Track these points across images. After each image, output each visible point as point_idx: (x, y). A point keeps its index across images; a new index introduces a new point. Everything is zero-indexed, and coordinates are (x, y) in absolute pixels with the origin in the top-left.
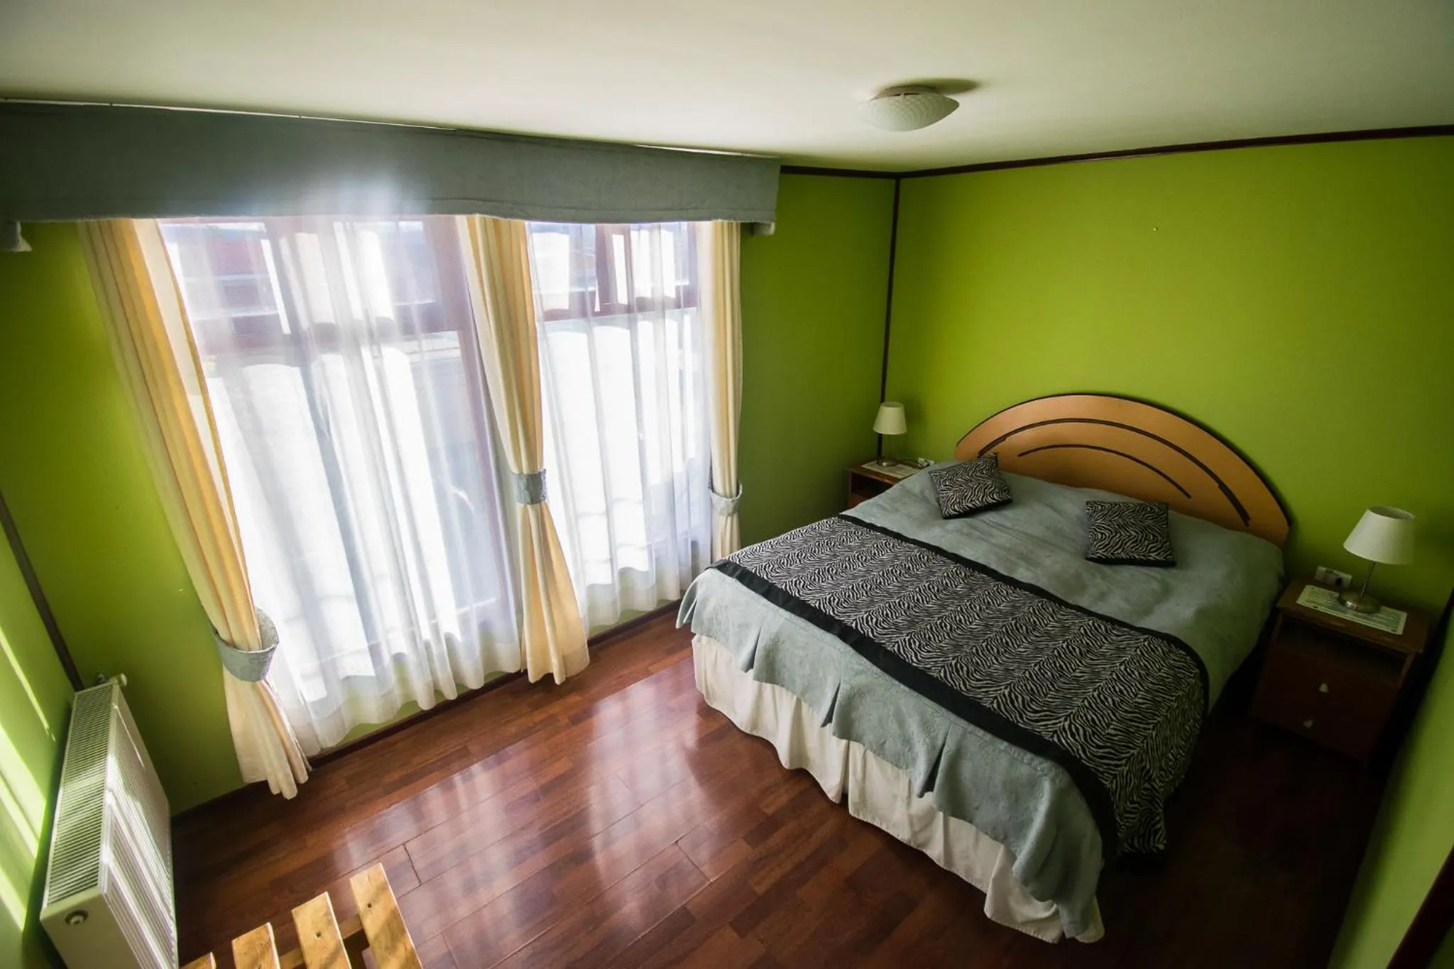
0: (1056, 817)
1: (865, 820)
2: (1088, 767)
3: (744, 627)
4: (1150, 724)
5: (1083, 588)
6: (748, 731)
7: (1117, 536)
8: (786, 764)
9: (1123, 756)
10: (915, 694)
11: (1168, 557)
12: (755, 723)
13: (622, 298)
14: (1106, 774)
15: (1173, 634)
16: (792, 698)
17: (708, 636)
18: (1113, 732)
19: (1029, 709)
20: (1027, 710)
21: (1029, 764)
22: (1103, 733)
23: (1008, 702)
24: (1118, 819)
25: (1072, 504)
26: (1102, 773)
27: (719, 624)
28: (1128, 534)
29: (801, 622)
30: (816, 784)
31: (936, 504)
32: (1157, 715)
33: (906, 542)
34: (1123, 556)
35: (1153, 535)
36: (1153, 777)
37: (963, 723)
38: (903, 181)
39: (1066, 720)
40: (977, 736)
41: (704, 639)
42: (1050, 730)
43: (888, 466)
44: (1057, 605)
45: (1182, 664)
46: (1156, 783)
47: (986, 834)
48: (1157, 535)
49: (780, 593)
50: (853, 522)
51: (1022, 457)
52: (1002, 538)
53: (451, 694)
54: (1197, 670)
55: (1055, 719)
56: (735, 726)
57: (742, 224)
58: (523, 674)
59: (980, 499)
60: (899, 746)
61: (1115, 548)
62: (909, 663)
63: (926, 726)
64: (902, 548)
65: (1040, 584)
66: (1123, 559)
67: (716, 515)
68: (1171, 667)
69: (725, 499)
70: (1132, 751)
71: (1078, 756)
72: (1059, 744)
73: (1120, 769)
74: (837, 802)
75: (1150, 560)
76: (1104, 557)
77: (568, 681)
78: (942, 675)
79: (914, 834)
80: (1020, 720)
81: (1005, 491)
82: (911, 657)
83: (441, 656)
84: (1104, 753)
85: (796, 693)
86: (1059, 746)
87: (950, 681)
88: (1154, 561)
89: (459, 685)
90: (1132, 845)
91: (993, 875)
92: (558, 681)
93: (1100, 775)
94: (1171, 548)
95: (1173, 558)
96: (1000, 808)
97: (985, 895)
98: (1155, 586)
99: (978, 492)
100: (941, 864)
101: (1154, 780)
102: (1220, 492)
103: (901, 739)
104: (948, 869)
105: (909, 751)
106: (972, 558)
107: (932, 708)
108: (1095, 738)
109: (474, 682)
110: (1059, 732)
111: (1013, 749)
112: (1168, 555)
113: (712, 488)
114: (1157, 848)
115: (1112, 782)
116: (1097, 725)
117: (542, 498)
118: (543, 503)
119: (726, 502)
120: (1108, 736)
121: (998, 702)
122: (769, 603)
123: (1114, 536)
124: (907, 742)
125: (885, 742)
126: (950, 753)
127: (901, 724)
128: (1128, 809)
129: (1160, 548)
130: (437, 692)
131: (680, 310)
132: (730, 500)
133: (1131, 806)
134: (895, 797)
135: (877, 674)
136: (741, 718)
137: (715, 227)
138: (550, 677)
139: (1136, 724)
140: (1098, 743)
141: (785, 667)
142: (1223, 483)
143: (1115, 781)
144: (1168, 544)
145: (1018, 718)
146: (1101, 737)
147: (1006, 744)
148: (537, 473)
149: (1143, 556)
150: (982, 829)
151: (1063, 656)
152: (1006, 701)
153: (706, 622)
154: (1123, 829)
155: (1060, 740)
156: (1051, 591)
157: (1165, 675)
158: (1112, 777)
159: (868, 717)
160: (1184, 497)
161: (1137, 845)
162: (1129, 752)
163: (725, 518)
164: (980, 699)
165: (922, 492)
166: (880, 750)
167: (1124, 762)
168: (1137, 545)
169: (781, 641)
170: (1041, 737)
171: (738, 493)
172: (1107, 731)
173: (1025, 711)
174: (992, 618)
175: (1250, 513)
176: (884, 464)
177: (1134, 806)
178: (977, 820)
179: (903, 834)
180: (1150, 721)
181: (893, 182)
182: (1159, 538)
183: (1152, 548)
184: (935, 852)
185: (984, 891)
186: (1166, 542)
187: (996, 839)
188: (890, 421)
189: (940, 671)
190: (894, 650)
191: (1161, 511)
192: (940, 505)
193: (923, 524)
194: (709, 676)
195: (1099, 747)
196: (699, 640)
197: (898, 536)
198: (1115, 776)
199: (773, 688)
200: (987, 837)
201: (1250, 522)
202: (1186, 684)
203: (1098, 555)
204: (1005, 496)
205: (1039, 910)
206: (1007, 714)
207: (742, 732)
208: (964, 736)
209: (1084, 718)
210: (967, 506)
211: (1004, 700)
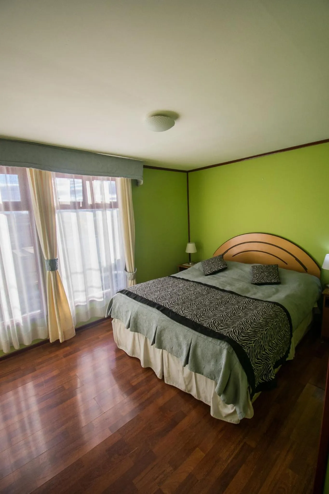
0: (229, 365)
1: (170, 384)
2: (239, 344)
3: (127, 312)
4: (264, 329)
5: (248, 291)
6: (131, 356)
7: (261, 275)
8: (143, 365)
9: (253, 340)
10: (181, 325)
11: (278, 281)
12: (133, 351)
13: (90, 202)
14: (246, 347)
15: (277, 302)
16: (144, 337)
17: (117, 318)
18: (249, 331)
19: (220, 326)
20: (219, 326)
21: (219, 345)
22: (245, 332)
23: (213, 324)
24: (253, 366)
25: (248, 268)
26: (244, 346)
27: (120, 313)
28: (264, 274)
29: (145, 306)
30: (154, 373)
31: (203, 271)
32: (267, 326)
33: (189, 281)
34: (263, 282)
35: (273, 274)
36: (266, 348)
37: (197, 333)
38: (189, 173)
39: (232, 328)
40: (202, 337)
41: (116, 320)
42: (226, 332)
43: (191, 264)
44: (238, 296)
45: (278, 310)
46: (267, 351)
47: (209, 378)
48: (274, 274)
49: (140, 297)
50: (172, 277)
51: (234, 257)
52: (223, 279)
53: (17, 347)
54: (285, 313)
55: (229, 328)
56: (127, 354)
57: (132, 180)
58: (47, 341)
59: (217, 268)
60: (177, 348)
61: (260, 279)
62: (180, 315)
63: (185, 337)
64: (187, 283)
65: (233, 291)
66: (263, 283)
67: (128, 280)
68: (274, 311)
69: (130, 273)
70: (256, 338)
71: (235, 340)
72: (229, 336)
73: (251, 344)
74: (160, 379)
75: (272, 282)
76: (257, 283)
77: (65, 342)
78: (191, 317)
79: (186, 386)
80: (216, 330)
81: (225, 265)
82: (181, 313)
83: (13, 330)
84: (245, 338)
85: (145, 335)
86: (229, 337)
87: (193, 319)
88: (273, 283)
89: (21, 344)
90: (262, 379)
91: (212, 397)
92: (61, 341)
93: (243, 347)
94: (279, 278)
95: (280, 281)
96: (211, 365)
97: (210, 407)
98: (274, 290)
99: (216, 266)
100: (196, 398)
101: (266, 350)
102: (296, 261)
103: (177, 345)
104: (199, 399)
105: (180, 349)
106: (211, 285)
107: (186, 329)
108: (242, 334)
109: (27, 342)
110: (229, 332)
111: (214, 340)
112: (278, 280)
113: (126, 271)
114: (271, 378)
115: (248, 350)
116: (243, 329)
117: (56, 269)
118: (56, 271)
119: (131, 274)
120: (247, 333)
121: (209, 324)
122: (135, 301)
123: (260, 276)
124: (180, 345)
125: (172, 348)
126: (193, 345)
127: (177, 338)
128: (257, 362)
129: (275, 278)
130: (12, 347)
131: (112, 209)
132: (132, 274)
133: (258, 361)
134: (178, 371)
135: (169, 320)
136: (128, 351)
137: (122, 180)
138: (58, 340)
139: (259, 329)
140: (243, 335)
141: (141, 325)
142: (297, 258)
143: (249, 349)
144: (278, 276)
145: (216, 329)
146: (245, 333)
147: (211, 339)
148: (54, 259)
149: (270, 281)
150: (207, 376)
151: (236, 310)
152: (212, 324)
153: (116, 313)
154: (256, 371)
155: (229, 335)
156: (236, 292)
157: (272, 314)
158: (248, 348)
159: (167, 338)
160: (286, 264)
161: (264, 379)
162: (255, 339)
163: (131, 281)
164: (203, 324)
165: (199, 268)
166: (171, 351)
167: (253, 342)
168: (267, 278)
169: (139, 314)
170: (223, 335)
171: (135, 271)
172: (247, 331)
173: (218, 326)
174: (213, 300)
175: (307, 267)
176: (190, 264)
177: (259, 361)
178: (205, 373)
179: (182, 388)
180: (264, 328)
181: (186, 174)
182: (275, 275)
183: (273, 278)
184: (194, 393)
185: (210, 405)
186: (277, 276)
187: (212, 379)
188: (191, 248)
189: (190, 316)
190: (175, 311)
191: (275, 266)
192: (204, 272)
193: (197, 276)
194: (118, 336)
195: (243, 337)
196: (114, 321)
197: (187, 280)
198: (249, 347)
199: (138, 334)
200: (209, 379)
201: (307, 270)
202: (280, 317)
203: (255, 282)
204: (225, 266)
205: (229, 409)
206: (212, 328)
207: (129, 356)
208: (197, 338)
209: (239, 327)
210: (213, 271)
211: (211, 324)
